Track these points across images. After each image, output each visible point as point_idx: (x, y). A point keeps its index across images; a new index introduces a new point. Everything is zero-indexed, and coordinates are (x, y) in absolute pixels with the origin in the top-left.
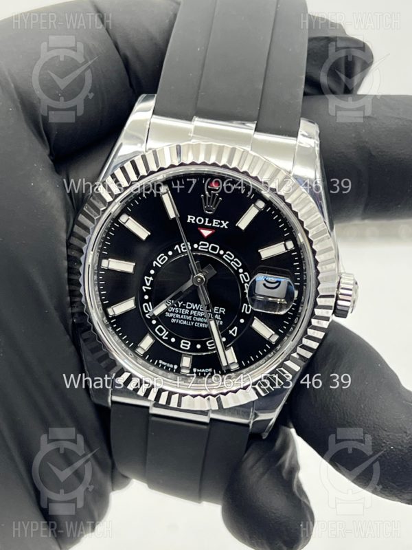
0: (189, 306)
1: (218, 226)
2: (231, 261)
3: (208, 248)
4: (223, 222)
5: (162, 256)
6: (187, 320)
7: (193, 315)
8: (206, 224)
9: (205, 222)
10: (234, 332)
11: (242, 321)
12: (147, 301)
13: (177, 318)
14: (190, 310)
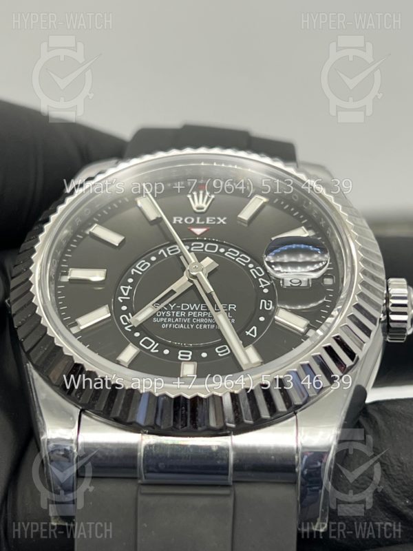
0: (185, 307)
1: (214, 223)
2: (236, 257)
3: (203, 248)
4: (219, 218)
5: (143, 263)
6: (183, 323)
7: (192, 317)
8: (198, 222)
9: (196, 220)
10: (253, 333)
11: (262, 319)
12: (126, 312)
13: (170, 323)
14: (187, 312)
